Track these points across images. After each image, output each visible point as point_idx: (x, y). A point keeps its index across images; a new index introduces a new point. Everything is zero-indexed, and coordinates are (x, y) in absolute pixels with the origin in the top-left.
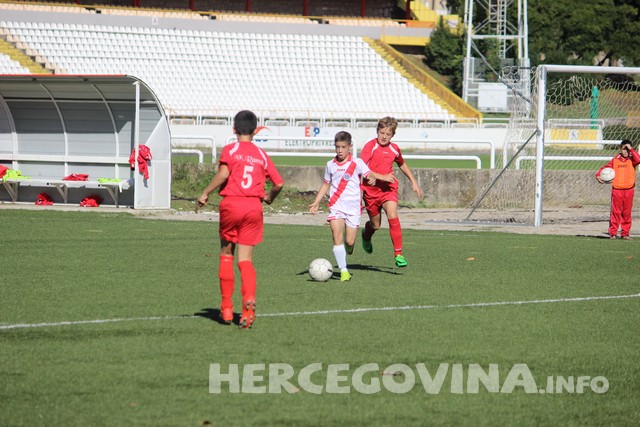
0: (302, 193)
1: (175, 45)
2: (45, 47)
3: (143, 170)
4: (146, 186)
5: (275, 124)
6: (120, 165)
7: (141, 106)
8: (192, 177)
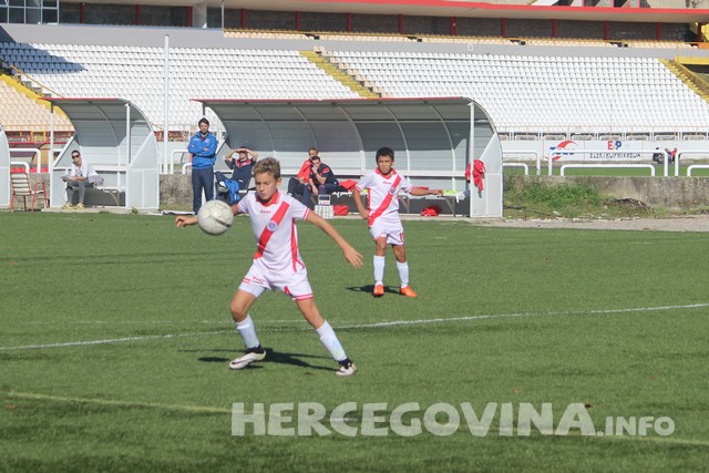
0: (619, 201)
1: (489, 69)
2: (372, 72)
3: (478, 183)
4: (480, 196)
5: (580, 139)
6: (456, 178)
7: (475, 124)
8: (519, 187)
